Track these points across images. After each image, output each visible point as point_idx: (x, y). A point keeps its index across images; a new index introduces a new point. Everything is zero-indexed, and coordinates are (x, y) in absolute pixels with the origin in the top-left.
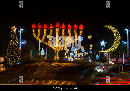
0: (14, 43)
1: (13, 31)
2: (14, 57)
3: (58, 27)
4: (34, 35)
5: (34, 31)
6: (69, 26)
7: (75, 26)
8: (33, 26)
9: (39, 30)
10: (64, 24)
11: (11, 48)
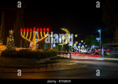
0: (10, 40)
1: (11, 33)
2: (10, 48)
3: (35, 30)
4: (22, 35)
5: (21, 33)
6: (41, 29)
7: (44, 29)
8: (21, 30)
9: (24, 32)
10: (38, 28)
11: (9, 43)
